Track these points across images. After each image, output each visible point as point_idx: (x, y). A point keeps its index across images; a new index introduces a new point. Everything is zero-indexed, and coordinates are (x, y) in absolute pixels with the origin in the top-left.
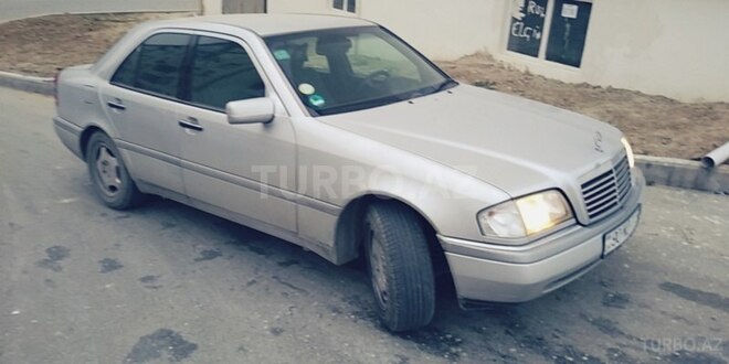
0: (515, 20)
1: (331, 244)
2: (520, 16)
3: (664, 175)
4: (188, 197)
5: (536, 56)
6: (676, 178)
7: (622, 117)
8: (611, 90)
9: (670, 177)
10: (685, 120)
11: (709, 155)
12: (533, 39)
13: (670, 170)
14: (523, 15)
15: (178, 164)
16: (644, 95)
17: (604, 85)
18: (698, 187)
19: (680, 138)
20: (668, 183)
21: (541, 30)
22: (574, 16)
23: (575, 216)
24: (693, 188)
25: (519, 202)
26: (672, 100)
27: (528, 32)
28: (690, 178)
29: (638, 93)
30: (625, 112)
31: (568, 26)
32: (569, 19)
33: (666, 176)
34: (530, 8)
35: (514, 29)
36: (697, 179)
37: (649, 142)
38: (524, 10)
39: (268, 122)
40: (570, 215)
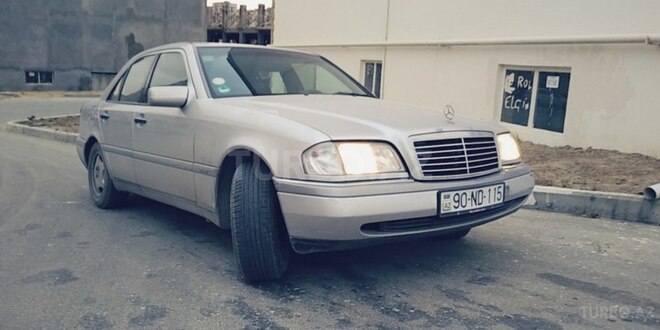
0: (506, 94)
1: (214, 205)
2: (511, 90)
3: (608, 208)
4: (139, 186)
5: (526, 125)
6: (620, 211)
7: (588, 167)
8: (590, 150)
9: (614, 211)
10: (651, 169)
11: (652, 187)
12: (522, 109)
13: (614, 202)
14: (513, 89)
15: (131, 156)
16: (620, 154)
17: (585, 148)
18: (643, 220)
19: (637, 180)
20: (614, 216)
21: (529, 101)
22: (557, 86)
23: (407, 170)
24: (638, 221)
25: (342, 146)
26: (647, 157)
27: (518, 104)
28: (635, 210)
29: (615, 152)
30: (595, 164)
31: (552, 95)
32: (553, 89)
33: (610, 209)
34: (520, 82)
35: (506, 102)
36: (641, 211)
37: (603, 182)
38: (514, 84)
39: (183, 106)
40: (403, 169)
